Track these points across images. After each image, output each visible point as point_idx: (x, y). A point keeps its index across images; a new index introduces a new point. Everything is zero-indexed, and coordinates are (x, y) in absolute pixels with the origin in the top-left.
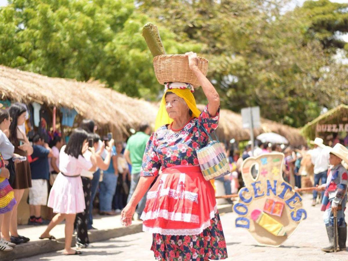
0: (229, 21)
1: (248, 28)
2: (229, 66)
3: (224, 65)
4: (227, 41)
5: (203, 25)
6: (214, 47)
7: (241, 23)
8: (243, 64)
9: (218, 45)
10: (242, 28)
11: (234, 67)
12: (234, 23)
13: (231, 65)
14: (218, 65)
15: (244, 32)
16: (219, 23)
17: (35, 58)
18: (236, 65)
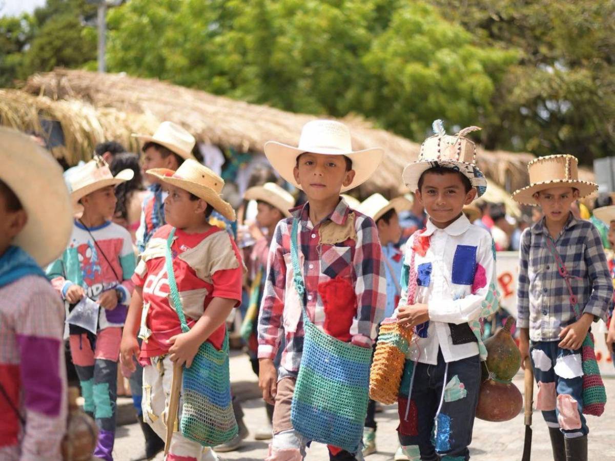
0: (561, 7)
1: (595, 18)
2: (564, 87)
3: (555, 86)
4: (559, 43)
5: (516, 15)
6: (536, 53)
7: (583, 11)
8: (589, 83)
9: (544, 50)
10: (586, 20)
11: (573, 88)
12: (570, 11)
13: (567, 84)
14: (545, 85)
15: (589, 26)
16: (544, 12)
17: (245, 81)
18: (576, 83)
